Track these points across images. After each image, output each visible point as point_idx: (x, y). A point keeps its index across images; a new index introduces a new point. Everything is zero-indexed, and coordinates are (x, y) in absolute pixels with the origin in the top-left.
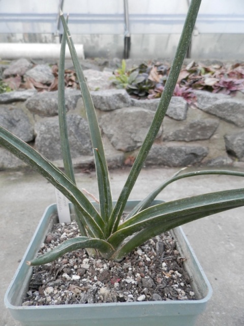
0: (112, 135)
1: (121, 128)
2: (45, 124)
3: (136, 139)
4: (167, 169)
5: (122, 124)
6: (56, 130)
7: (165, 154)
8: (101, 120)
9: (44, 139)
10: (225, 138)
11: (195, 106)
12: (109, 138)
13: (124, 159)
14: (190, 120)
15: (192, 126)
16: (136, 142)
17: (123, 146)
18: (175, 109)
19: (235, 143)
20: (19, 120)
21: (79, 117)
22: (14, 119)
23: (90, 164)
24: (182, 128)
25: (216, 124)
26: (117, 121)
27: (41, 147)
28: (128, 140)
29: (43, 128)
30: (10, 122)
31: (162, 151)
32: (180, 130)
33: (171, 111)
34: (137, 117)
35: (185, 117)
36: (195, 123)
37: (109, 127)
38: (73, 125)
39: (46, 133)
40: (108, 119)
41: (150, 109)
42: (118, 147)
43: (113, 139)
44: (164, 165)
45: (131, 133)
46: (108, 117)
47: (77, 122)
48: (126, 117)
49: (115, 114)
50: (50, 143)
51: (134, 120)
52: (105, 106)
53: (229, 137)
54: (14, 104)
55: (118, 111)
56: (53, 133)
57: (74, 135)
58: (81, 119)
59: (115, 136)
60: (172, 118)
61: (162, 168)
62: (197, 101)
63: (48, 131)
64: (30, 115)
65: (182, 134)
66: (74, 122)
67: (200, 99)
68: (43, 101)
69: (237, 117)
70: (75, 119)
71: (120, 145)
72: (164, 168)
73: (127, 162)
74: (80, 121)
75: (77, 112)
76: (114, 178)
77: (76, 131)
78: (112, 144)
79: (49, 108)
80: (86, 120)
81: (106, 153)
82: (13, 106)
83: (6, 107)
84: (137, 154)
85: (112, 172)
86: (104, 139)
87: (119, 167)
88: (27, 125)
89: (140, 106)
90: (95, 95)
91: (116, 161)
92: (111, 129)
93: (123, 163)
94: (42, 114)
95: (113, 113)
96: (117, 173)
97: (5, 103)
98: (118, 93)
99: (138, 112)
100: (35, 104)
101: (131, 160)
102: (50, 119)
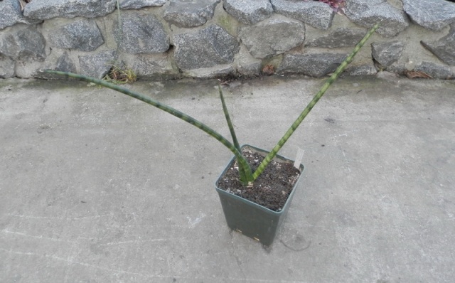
0: (251, 46)
1: (261, 39)
2: (184, 37)
3: (275, 48)
4: (307, 79)
5: (263, 36)
6: (195, 43)
7: (306, 65)
8: (241, 32)
9: (183, 51)
10: (372, 46)
11: (342, 12)
12: (248, 48)
13: (262, 67)
14: (334, 28)
15: (336, 34)
16: (276, 51)
17: (262, 55)
18: (320, 20)
19: (380, 55)
20: (154, 28)
21: (217, 27)
22: (148, 27)
23: (229, 75)
24: (326, 35)
25: (363, 33)
26: (257, 33)
27: (180, 58)
28: (268, 49)
29: (182, 41)
30: (145, 31)
31: (302, 62)
32: (324, 38)
33: (315, 22)
34: (278, 28)
35: (330, 25)
36: (340, 32)
37: (249, 39)
38: (212, 38)
39: (184, 46)
40: (248, 31)
41: (292, 17)
42: (256, 56)
43: (252, 49)
44: (304, 75)
45: (271, 43)
46: (248, 29)
47: (216, 33)
48: (266, 29)
49: (256, 27)
50: (189, 55)
51: (274, 32)
52: (247, 21)
53: (375, 47)
54: (146, 9)
55: (260, 24)
56: (192, 45)
57: (213, 48)
58: (219, 29)
59: (254, 46)
60: (315, 28)
61: (301, 78)
62: (345, 7)
63: (188, 44)
64: (165, 24)
65: (326, 42)
66: (213, 34)
67: (348, 4)
68: (182, 15)
69: (385, 31)
70: (213, 31)
71: (259, 54)
72: (304, 78)
73: (265, 70)
74: (218, 32)
75: (215, 21)
76: (254, 92)
77: (215, 43)
78: (251, 53)
79: (188, 22)
80: (224, 30)
81: (244, 61)
82: (146, 11)
83: (138, 12)
84: (276, 62)
85: (250, 84)
86: (242, 47)
87: (258, 76)
88: (162, 34)
89: (281, 14)
90: (236, 8)
91: (255, 71)
92: (250, 40)
93: (261, 72)
94: (179, 25)
95: (253, 26)
96: (256, 86)
97: (138, 9)
98: (260, 7)
99: (279, 24)
100: (173, 17)
101: (269, 69)
102: (188, 30)
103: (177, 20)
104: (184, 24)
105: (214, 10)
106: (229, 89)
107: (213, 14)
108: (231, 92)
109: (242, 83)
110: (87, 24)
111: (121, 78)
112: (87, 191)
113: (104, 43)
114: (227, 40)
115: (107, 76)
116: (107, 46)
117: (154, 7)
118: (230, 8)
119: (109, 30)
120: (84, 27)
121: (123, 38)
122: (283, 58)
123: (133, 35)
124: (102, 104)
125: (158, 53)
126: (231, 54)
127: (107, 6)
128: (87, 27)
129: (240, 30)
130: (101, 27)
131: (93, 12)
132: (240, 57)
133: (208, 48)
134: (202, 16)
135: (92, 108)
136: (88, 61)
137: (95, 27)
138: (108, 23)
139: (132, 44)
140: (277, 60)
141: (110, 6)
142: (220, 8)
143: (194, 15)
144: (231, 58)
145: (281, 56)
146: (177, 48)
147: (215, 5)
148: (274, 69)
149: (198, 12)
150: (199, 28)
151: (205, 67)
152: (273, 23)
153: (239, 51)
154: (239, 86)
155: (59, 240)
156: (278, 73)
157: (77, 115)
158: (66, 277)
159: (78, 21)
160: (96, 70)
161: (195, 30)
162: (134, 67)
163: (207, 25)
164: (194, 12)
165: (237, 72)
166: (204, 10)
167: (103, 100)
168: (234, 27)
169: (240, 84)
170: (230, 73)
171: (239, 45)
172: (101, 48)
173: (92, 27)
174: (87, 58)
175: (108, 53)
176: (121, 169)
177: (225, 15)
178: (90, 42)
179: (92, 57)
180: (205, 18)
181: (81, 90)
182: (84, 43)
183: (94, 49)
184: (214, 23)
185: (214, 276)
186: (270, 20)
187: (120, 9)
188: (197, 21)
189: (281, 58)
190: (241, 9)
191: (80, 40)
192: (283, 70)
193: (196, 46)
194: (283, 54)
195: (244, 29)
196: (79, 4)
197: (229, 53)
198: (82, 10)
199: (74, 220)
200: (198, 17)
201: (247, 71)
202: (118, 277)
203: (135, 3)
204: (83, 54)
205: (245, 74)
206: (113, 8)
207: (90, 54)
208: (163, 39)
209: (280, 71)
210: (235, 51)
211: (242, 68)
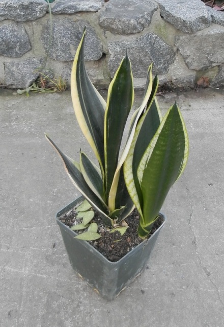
0: (188, 56)
1: (198, 49)
2: (120, 44)
3: (212, 60)
5: (201, 46)
6: (131, 51)
8: (180, 41)
9: (118, 59)
12: (184, 58)
13: (197, 79)
16: (212, 62)
17: (198, 66)
21: (155, 36)
26: (196, 42)
28: (204, 61)
29: (118, 49)
34: (217, 38)
37: (186, 49)
38: (149, 46)
39: (120, 54)
40: (186, 40)
42: (192, 68)
43: (189, 60)
45: (208, 54)
46: (187, 38)
47: (153, 42)
48: (205, 39)
49: (195, 36)
51: (213, 42)
52: (187, 29)
54: (79, 15)
55: (199, 33)
57: (149, 57)
58: (156, 38)
59: (192, 57)
63: (124, 52)
64: (98, 30)
66: (150, 42)
68: (120, 21)
70: (151, 39)
71: (195, 65)
73: (200, 82)
74: (155, 40)
75: (152, 28)
76: (191, 104)
77: (151, 51)
78: (186, 64)
79: (126, 28)
80: (161, 38)
81: (178, 72)
82: (78, 17)
83: (70, 17)
84: (211, 74)
85: (186, 96)
86: (177, 58)
87: (192, 89)
88: (95, 41)
89: (220, 24)
90: (176, 15)
91: (190, 82)
92: (187, 51)
93: (196, 84)
94: (115, 32)
95: (192, 35)
96: (192, 98)
97: (70, 14)
98: (201, 16)
99: (218, 33)
100: (110, 23)
101: (204, 81)
102: (124, 37)
103: (114, 27)
104: (121, 31)
105: (151, 18)
106: (165, 101)
107: (150, 22)
108: (166, 103)
109: (178, 95)
110: (16, 28)
111: (49, 87)
112: (31, 200)
113: (31, 49)
114: (164, 50)
115: (34, 85)
116: (33, 53)
117: (88, 12)
118: (169, 15)
119: (37, 36)
120: (12, 31)
121: (53, 44)
122: (219, 70)
123: (65, 42)
124: (32, 113)
125: (90, 61)
126: (166, 65)
127: (38, 10)
128: (15, 31)
129: (178, 39)
130: (30, 32)
131: (24, 15)
132: (175, 69)
133: (145, 56)
134: (140, 23)
135: (22, 117)
136: (14, 68)
137: (23, 31)
138: (37, 28)
139: (63, 51)
140: (213, 72)
141: (41, 10)
142: (157, 15)
143: (133, 21)
144: (166, 69)
145: (217, 67)
146: (112, 56)
147: (153, 12)
148: (209, 81)
149: (137, 19)
150: (136, 36)
151: (139, 77)
152: (213, 33)
153: (173, 61)
154: (174, 98)
155: (10, 251)
156: (213, 85)
157: (7, 124)
158: (24, 289)
159: (6, 24)
160: (23, 78)
161: (132, 38)
162: (62, 76)
163: (145, 33)
164: (132, 18)
165: (172, 83)
166: (142, 17)
167: (32, 109)
168: (171, 36)
169: (175, 96)
170: (165, 84)
171: (174, 55)
172: (28, 55)
173: (21, 31)
174: (13, 64)
175: (35, 60)
176: (64, 179)
177: (162, 23)
178: (18, 47)
179: (18, 64)
180: (143, 25)
181: (7, 98)
182: (11, 48)
183: (20, 56)
184: (151, 31)
185: (184, 287)
186: (209, 29)
187: (52, 13)
188: (135, 28)
189: (217, 71)
190: (182, 17)
191: (7, 46)
192: (218, 83)
193: (132, 54)
194: (219, 66)
195: (183, 38)
196: (10, 6)
197: (164, 64)
198: (12, 12)
199: (24, 231)
200: (136, 23)
201: (182, 82)
202: (82, 289)
203: (68, 7)
204: (8, 60)
205: (180, 86)
206: (44, 13)
207: (16, 61)
208: (96, 46)
209: (215, 84)
210: (170, 62)
211: (176, 79)
